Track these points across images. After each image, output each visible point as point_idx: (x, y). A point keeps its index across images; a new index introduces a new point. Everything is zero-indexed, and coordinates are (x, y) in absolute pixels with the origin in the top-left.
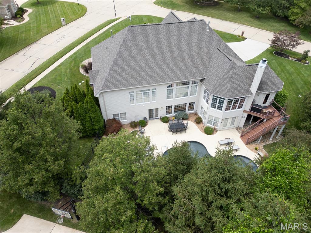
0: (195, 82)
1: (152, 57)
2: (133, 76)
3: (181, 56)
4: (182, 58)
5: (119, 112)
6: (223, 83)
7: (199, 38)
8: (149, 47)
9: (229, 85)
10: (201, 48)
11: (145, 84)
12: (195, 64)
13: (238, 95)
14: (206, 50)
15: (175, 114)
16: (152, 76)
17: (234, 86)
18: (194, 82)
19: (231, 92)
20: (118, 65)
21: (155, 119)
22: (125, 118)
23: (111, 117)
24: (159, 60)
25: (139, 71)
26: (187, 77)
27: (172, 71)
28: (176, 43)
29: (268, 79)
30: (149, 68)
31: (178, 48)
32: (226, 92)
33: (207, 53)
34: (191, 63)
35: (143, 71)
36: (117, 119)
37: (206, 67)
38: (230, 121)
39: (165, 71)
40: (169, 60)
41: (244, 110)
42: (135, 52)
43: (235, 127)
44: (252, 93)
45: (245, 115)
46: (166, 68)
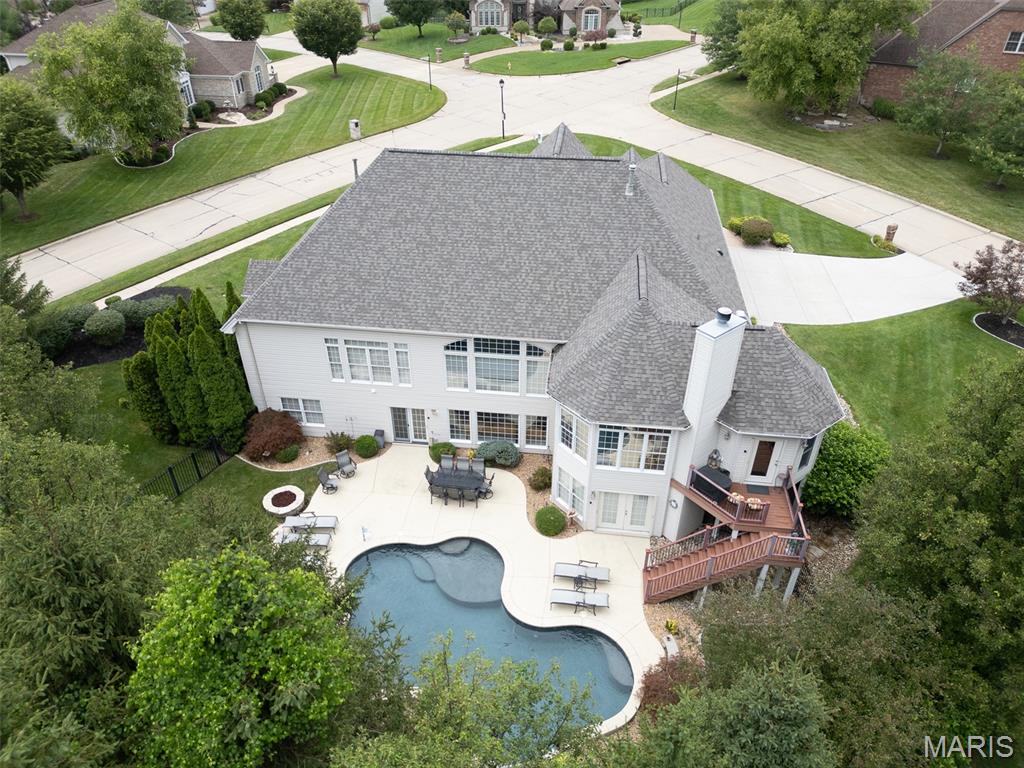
0: (535, 348)
1: (417, 247)
2: (341, 291)
3: (511, 260)
4: (511, 267)
5: (300, 396)
6: (591, 368)
7: (589, 213)
8: (419, 218)
9: (606, 377)
10: (584, 247)
11: (367, 323)
12: (546, 292)
13: (630, 417)
14: (600, 254)
15: (480, 443)
16: (397, 305)
17: (626, 383)
18: (533, 350)
19: (605, 402)
20: (309, 254)
21: (414, 442)
22: (319, 417)
23: (278, 407)
24: (438, 259)
25: (366, 282)
26: (507, 329)
27: (465, 300)
29: (770, 387)
30: (397, 279)
31: (510, 234)
32: (593, 398)
33: (598, 266)
34: (537, 287)
35: (374, 284)
36: (296, 416)
37: (580, 308)
38: (624, 506)
39: (444, 298)
40: (467, 265)
41: (672, 480)
42: (374, 227)
43: (648, 535)
44: (686, 423)
45: (679, 497)
46: (450, 289)
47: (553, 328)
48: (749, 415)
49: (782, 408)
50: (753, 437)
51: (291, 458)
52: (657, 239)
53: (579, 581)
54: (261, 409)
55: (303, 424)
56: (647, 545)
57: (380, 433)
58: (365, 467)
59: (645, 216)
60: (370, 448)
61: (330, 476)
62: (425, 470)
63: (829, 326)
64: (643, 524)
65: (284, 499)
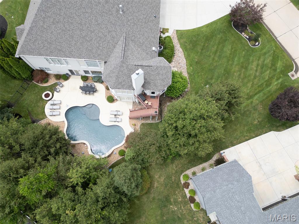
1: (62, 32)
2: (44, 46)
3: (89, 36)
4: (90, 38)
5: (44, 67)
7: (110, 20)
8: (60, 21)
10: (109, 32)
12: (100, 46)
14: (114, 34)
16: (60, 50)
17: (119, 80)
19: (115, 85)
20: (32, 34)
21: (77, 75)
23: (39, 69)
24: (69, 36)
25: (50, 43)
27: (79, 49)
28: (87, 22)
30: (59, 42)
31: (88, 27)
33: (114, 38)
34: (98, 45)
35: (53, 44)
36: (44, 70)
37: (110, 51)
39: (73, 48)
40: (77, 38)
41: (134, 95)
42: (48, 24)
44: (134, 89)
46: (74, 45)
47: (103, 57)
52: (130, 29)
53: (115, 115)
57: (68, 74)
58: (65, 83)
59: (126, 21)
60: (66, 77)
61: (57, 88)
62: (79, 87)
65: (47, 95)
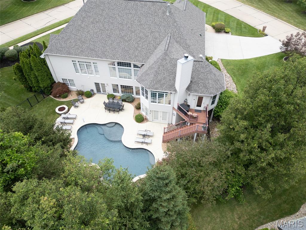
0: (136, 66)
1: (100, 31)
2: (76, 45)
3: (129, 36)
4: (129, 38)
5: (68, 78)
6: (149, 73)
7: (155, 20)
8: (100, 21)
9: (153, 76)
10: (152, 32)
11: (84, 56)
12: (139, 47)
13: (159, 88)
14: (157, 34)
15: (122, 94)
16: (93, 50)
17: (158, 78)
18: (135, 66)
19: (152, 83)
20: (66, 33)
21: (103, 94)
22: (74, 85)
23: (61, 81)
24: (106, 35)
25: (84, 42)
26: (126, 59)
27: (114, 49)
28: (129, 22)
29: (202, 80)
30: (93, 42)
31: (129, 27)
32: (148, 82)
33: (156, 38)
34: (136, 45)
35: (86, 43)
36: (67, 84)
37: (150, 53)
38: (160, 115)
39: (107, 48)
40: (115, 37)
41: (173, 107)
42: (86, 24)
43: (167, 123)
44: (175, 91)
45: (175, 112)
46: (109, 45)
47: (141, 59)
48: (195, 88)
49: (205, 87)
50: (196, 95)
51: (65, 97)
52: (176, 30)
53: (144, 136)
54: (57, 82)
55: (69, 87)
56: (166, 126)
57: (92, 90)
58: (87, 100)
59: (172, 22)
60: (89, 95)
61: (76, 103)
62: (103, 102)
63: (235, 60)
64: (166, 120)
65: (62, 109)
